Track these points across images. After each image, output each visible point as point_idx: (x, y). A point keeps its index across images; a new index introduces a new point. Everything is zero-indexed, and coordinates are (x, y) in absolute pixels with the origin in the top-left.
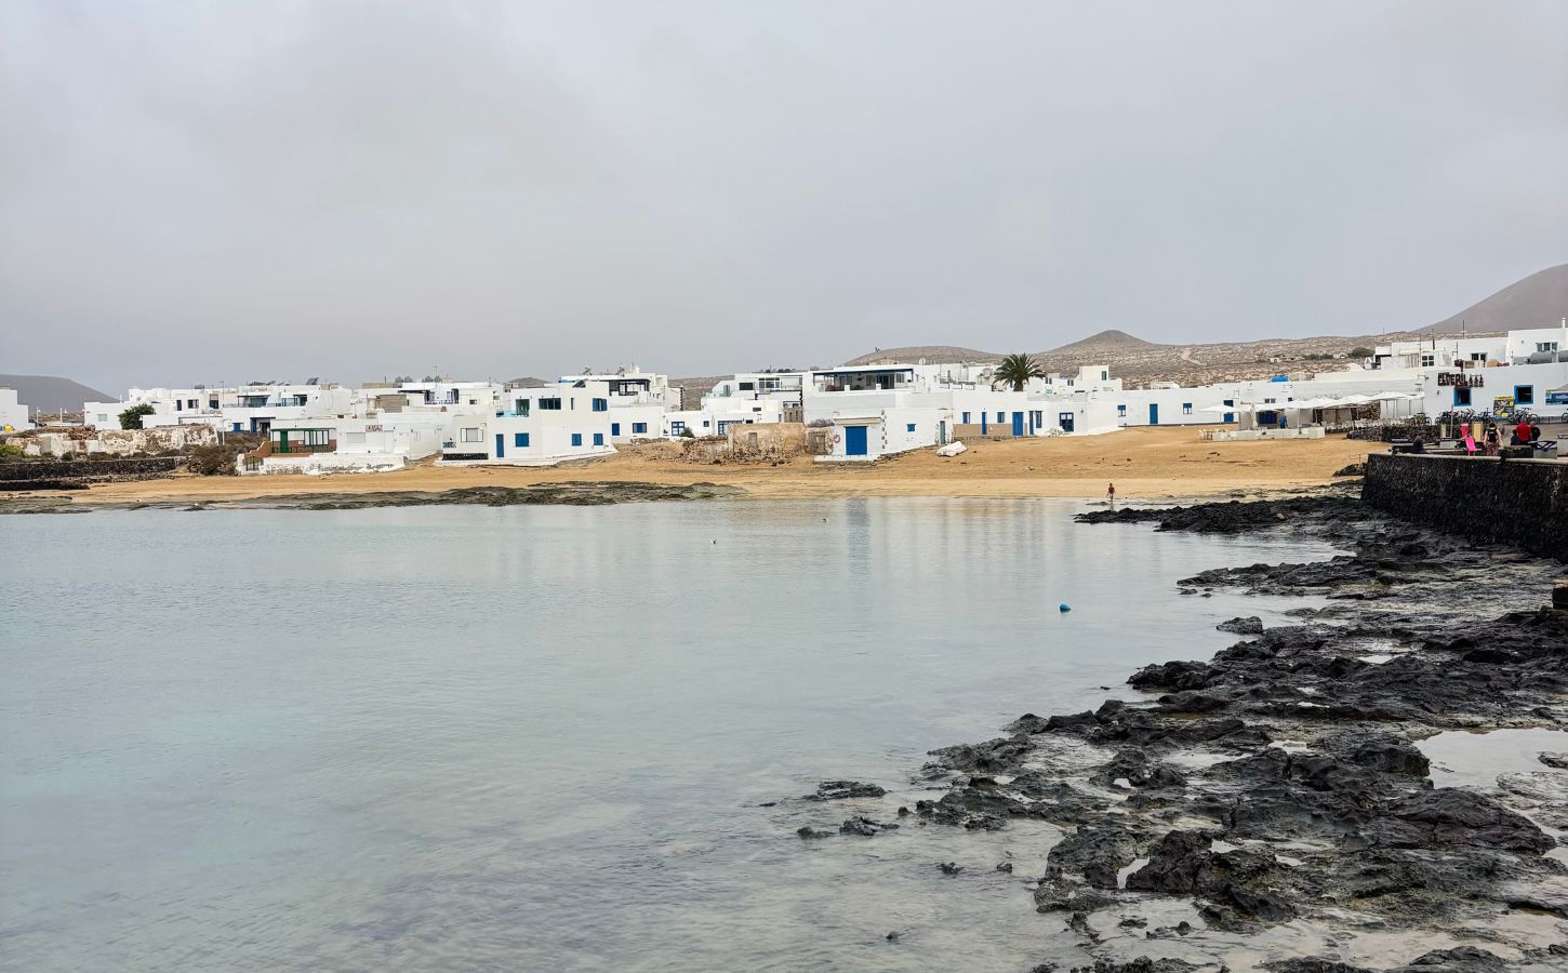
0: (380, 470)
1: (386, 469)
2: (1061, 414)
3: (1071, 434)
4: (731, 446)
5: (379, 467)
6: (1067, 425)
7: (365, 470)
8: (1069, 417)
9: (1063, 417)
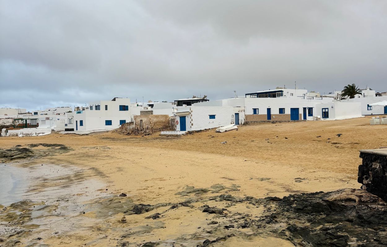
0: (39, 135)
1: (41, 134)
2: (323, 109)
3: (327, 119)
4: (135, 126)
5: (38, 134)
6: (325, 115)
7: (34, 135)
8: (327, 110)
9: (324, 111)
